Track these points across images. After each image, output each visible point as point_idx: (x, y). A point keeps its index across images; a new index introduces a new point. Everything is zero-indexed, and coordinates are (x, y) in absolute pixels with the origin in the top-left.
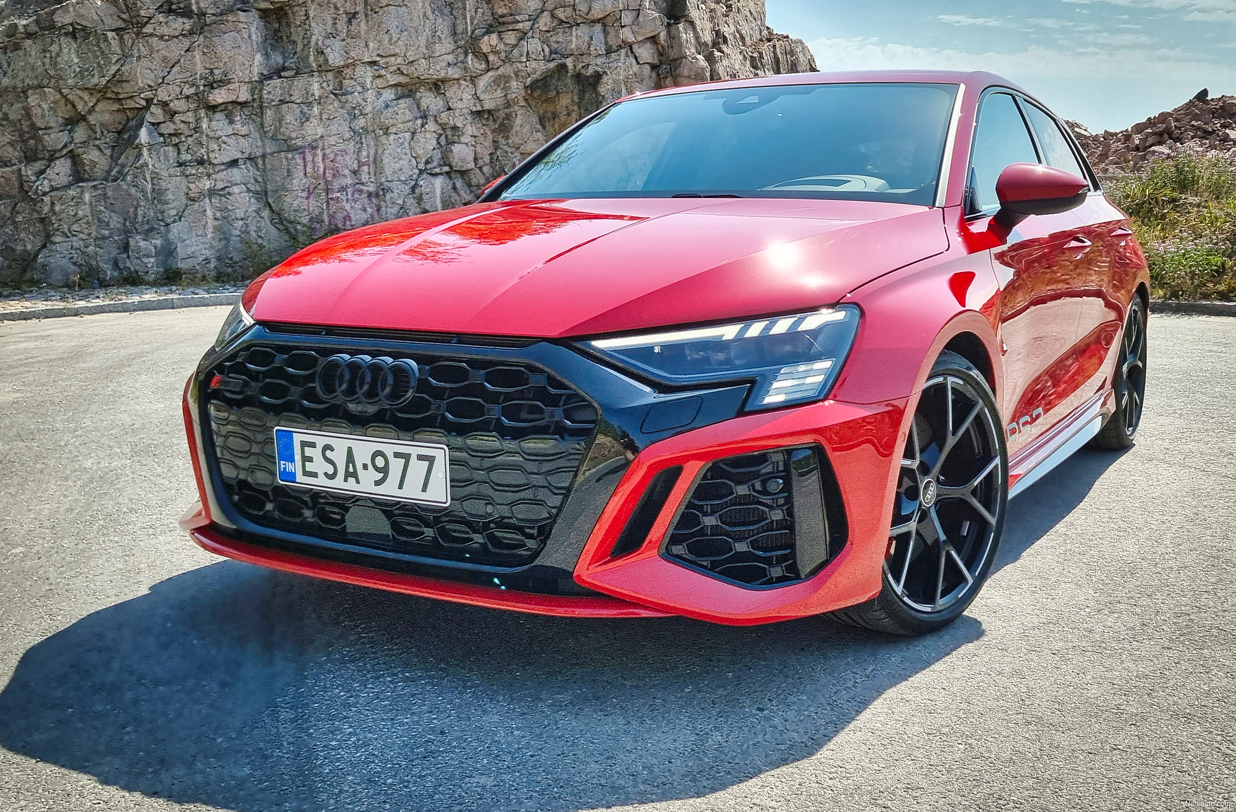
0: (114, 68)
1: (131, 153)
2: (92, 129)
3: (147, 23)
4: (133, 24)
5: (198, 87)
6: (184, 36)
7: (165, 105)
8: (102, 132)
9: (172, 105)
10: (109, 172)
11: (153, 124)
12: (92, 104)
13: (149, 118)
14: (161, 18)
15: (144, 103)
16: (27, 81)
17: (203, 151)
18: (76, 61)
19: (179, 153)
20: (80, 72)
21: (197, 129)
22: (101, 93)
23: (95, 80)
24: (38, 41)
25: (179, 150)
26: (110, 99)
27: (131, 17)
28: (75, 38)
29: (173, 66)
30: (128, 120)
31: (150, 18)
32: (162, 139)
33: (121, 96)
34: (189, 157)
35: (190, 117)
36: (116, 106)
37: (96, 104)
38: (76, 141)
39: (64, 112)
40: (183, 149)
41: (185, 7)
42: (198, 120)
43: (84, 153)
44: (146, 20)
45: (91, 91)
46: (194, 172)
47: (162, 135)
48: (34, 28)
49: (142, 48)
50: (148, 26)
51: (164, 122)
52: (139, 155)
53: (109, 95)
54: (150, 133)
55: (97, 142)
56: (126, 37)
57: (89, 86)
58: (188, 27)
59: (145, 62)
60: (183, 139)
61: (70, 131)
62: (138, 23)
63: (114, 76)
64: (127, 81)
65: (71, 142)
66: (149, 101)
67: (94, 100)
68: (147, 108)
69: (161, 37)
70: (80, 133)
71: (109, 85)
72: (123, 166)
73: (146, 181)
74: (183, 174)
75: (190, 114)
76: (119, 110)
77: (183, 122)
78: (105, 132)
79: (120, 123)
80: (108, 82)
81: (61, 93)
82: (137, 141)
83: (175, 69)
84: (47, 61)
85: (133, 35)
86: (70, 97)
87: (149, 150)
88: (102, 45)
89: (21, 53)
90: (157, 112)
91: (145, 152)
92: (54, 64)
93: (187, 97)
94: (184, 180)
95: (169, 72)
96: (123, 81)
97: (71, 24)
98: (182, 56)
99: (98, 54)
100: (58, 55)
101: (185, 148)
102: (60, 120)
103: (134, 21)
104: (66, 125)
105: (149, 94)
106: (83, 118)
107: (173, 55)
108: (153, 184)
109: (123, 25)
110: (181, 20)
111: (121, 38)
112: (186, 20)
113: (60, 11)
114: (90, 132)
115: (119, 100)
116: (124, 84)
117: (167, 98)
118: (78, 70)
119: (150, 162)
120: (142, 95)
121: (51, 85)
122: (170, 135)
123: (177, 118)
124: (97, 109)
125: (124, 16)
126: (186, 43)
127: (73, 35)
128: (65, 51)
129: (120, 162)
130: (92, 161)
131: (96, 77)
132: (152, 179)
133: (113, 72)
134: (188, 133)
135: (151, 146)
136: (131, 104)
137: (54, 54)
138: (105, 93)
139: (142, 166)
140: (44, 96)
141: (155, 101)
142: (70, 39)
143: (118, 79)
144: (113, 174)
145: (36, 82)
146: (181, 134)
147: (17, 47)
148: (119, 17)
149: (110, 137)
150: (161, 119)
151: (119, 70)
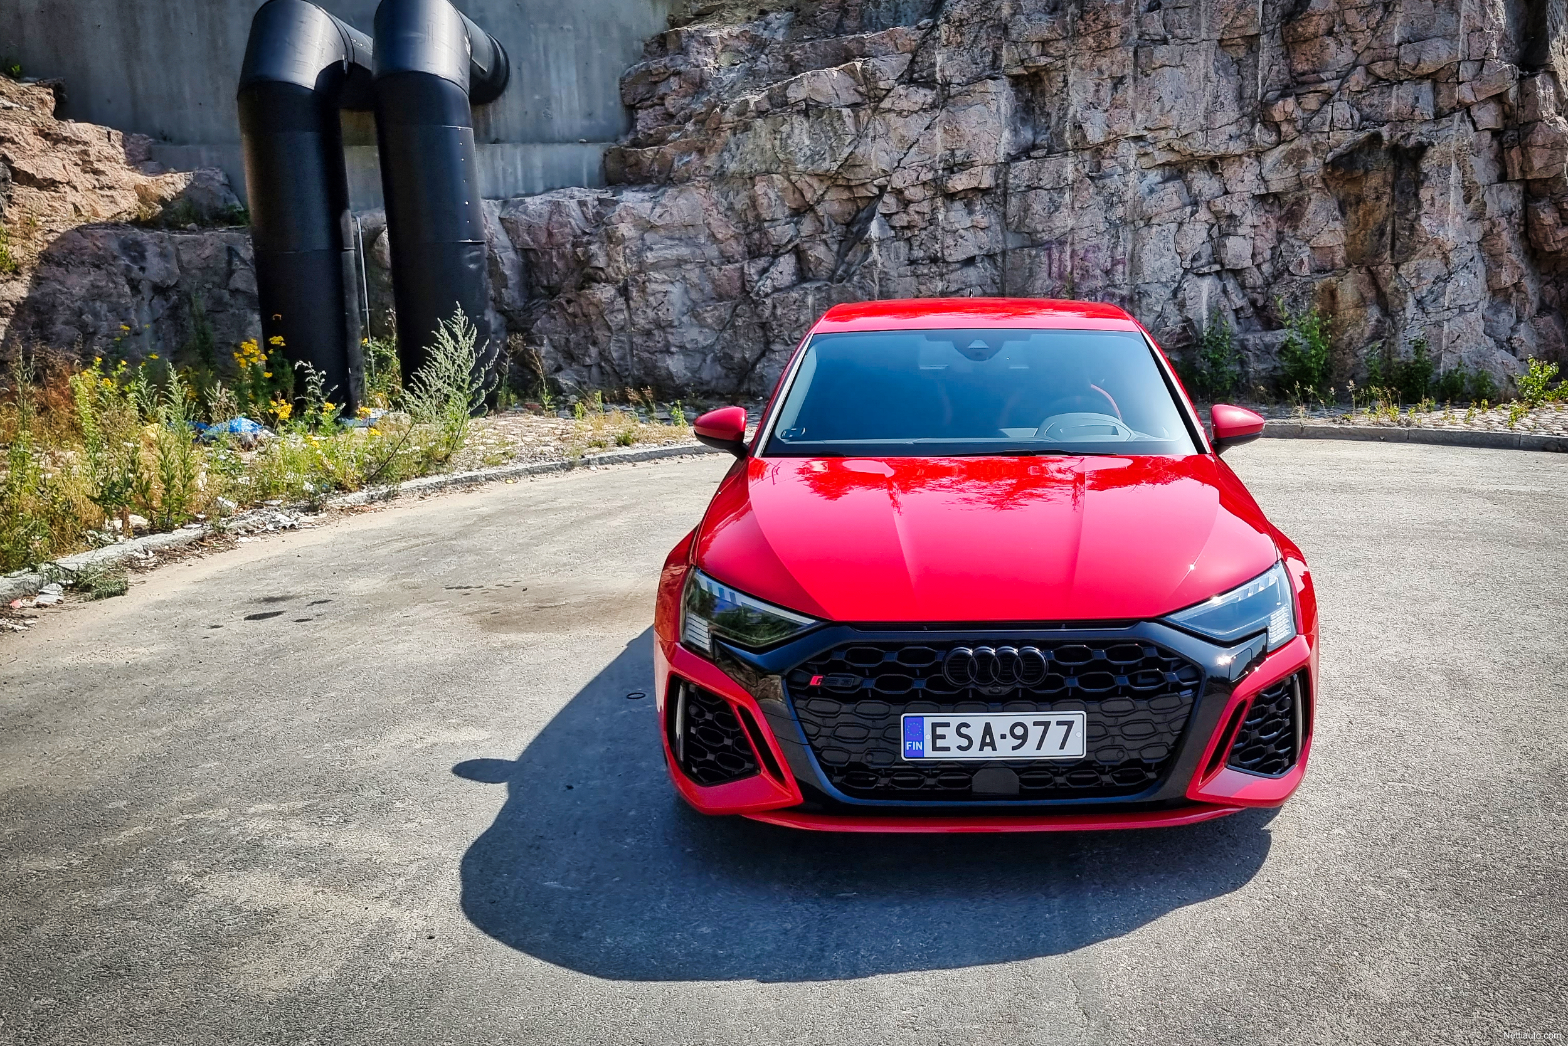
0: (847, 150)
1: (859, 249)
2: (819, 221)
3: (885, 96)
4: (869, 98)
5: (936, 171)
6: (925, 110)
7: (899, 192)
8: (830, 225)
9: (906, 192)
10: (834, 272)
11: (885, 215)
12: (821, 192)
13: (881, 208)
14: (901, 90)
15: (876, 191)
16: (756, 166)
17: (937, 246)
18: (807, 142)
19: (911, 249)
20: (811, 155)
21: (932, 221)
22: (831, 179)
23: (826, 165)
24: (769, 121)
25: (911, 245)
26: (841, 186)
27: (869, 91)
28: (807, 116)
29: (911, 147)
30: (858, 211)
31: (889, 91)
32: (893, 233)
33: (853, 184)
34: (921, 254)
35: (925, 207)
36: (846, 195)
37: (825, 192)
38: (802, 234)
39: (791, 202)
40: (916, 243)
41: (928, 76)
42: (934, 210)
43: (810, 248)
44: (884, 92)
45: (820, 177)
46: (926, 271)
47: (893, 228)
48: (766, 105)
49: (878, 127)
50: (887, 99)
51: (897, 213)
52: (868, 252)
53: (840, 182)
54: (881, 227)
55: (824, 236)
56: (862, 114)
57: (819, 172)
58: (929, 100)
59: (880, 142)
60: (916, 232)
61: (796, 224)
62: (876, 96)
63: (846, 160)
64: (860, 166)
65: (797, 236)
66: (882, 189)
67: (824, 187)
68: (879, 197)
69: (900, 113)
70: (807, 226)
71: (841, 170)
72: (850, 264)
73: (873, 281)
74: (915, 274)
75: (925, 203)
76: (849, 199)
77: (917, 212)
78: (833, 225)
79: (850, 214)
80: (840, 166)
81: (790, 181)
82: (867, 236)
83: (913, 150)
84: (777, 142)
85: (869, 111)
86: (798, 184)
87: (879, 246)
88: (837, 125)
89: (750, 134)
90: (889, 199)
91: (875, 249)
92: (784, 146)
93: (924, 184)
94: (914, 280)
95: (905, 155)
96: (855, 166)
97: (805, 100)
98: (920, 135)
99: (831, 134)
100: (789, 137)
101: (918, 243)
102: (787, 212)
103: (872, 94)
104: (792, 216)
105: (882, 181)
106: (811, 208)
107: (912, 135)
108: (881, 285)
109: (859, 100)
110: (922, 91)
111: (857, 116)
112: (928, 92)
113: (793, 85)
114: (818, 224)
115: (849, 188)
116: (857, 170)
117: (903, 186)
118: (809, 153)
119: (879, 260)
120: (875, 182)
121: (780, 170)
122: (903, 228)
123: (912, 208)
124: (826, 198)
125: (860, 89)
126: (927, 119)
127: (806, 113)
128: (797, 131)
129: (847, 259)
130: (817, 258)
131: (828, 161)
132: (881, 280)
133: (845, 155)
134: (924, 225)
135: (881, 241)
136: (863, 192)
137: (784, 135)
138: (836, 179)
139: (871, 264)
140: (771, 184)
141: (889, 189)
142: (801, 118)
143: (850, 164)
144: (839, 272)
145: (764, 167)
146: (914, 226)
147: (747, 128)
148: (855, 90)
149: (838, 230)
150: (894, 209)
151: (852, 153)
